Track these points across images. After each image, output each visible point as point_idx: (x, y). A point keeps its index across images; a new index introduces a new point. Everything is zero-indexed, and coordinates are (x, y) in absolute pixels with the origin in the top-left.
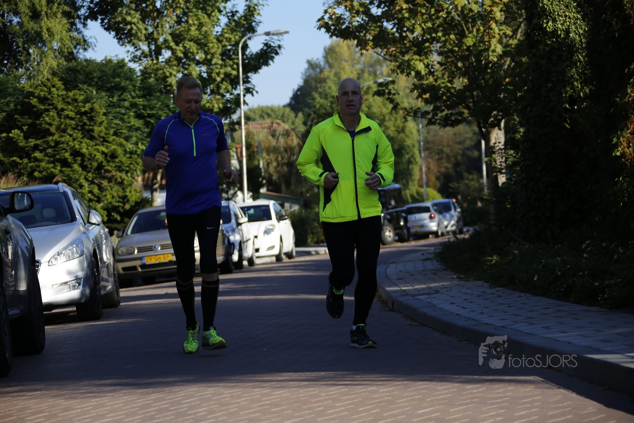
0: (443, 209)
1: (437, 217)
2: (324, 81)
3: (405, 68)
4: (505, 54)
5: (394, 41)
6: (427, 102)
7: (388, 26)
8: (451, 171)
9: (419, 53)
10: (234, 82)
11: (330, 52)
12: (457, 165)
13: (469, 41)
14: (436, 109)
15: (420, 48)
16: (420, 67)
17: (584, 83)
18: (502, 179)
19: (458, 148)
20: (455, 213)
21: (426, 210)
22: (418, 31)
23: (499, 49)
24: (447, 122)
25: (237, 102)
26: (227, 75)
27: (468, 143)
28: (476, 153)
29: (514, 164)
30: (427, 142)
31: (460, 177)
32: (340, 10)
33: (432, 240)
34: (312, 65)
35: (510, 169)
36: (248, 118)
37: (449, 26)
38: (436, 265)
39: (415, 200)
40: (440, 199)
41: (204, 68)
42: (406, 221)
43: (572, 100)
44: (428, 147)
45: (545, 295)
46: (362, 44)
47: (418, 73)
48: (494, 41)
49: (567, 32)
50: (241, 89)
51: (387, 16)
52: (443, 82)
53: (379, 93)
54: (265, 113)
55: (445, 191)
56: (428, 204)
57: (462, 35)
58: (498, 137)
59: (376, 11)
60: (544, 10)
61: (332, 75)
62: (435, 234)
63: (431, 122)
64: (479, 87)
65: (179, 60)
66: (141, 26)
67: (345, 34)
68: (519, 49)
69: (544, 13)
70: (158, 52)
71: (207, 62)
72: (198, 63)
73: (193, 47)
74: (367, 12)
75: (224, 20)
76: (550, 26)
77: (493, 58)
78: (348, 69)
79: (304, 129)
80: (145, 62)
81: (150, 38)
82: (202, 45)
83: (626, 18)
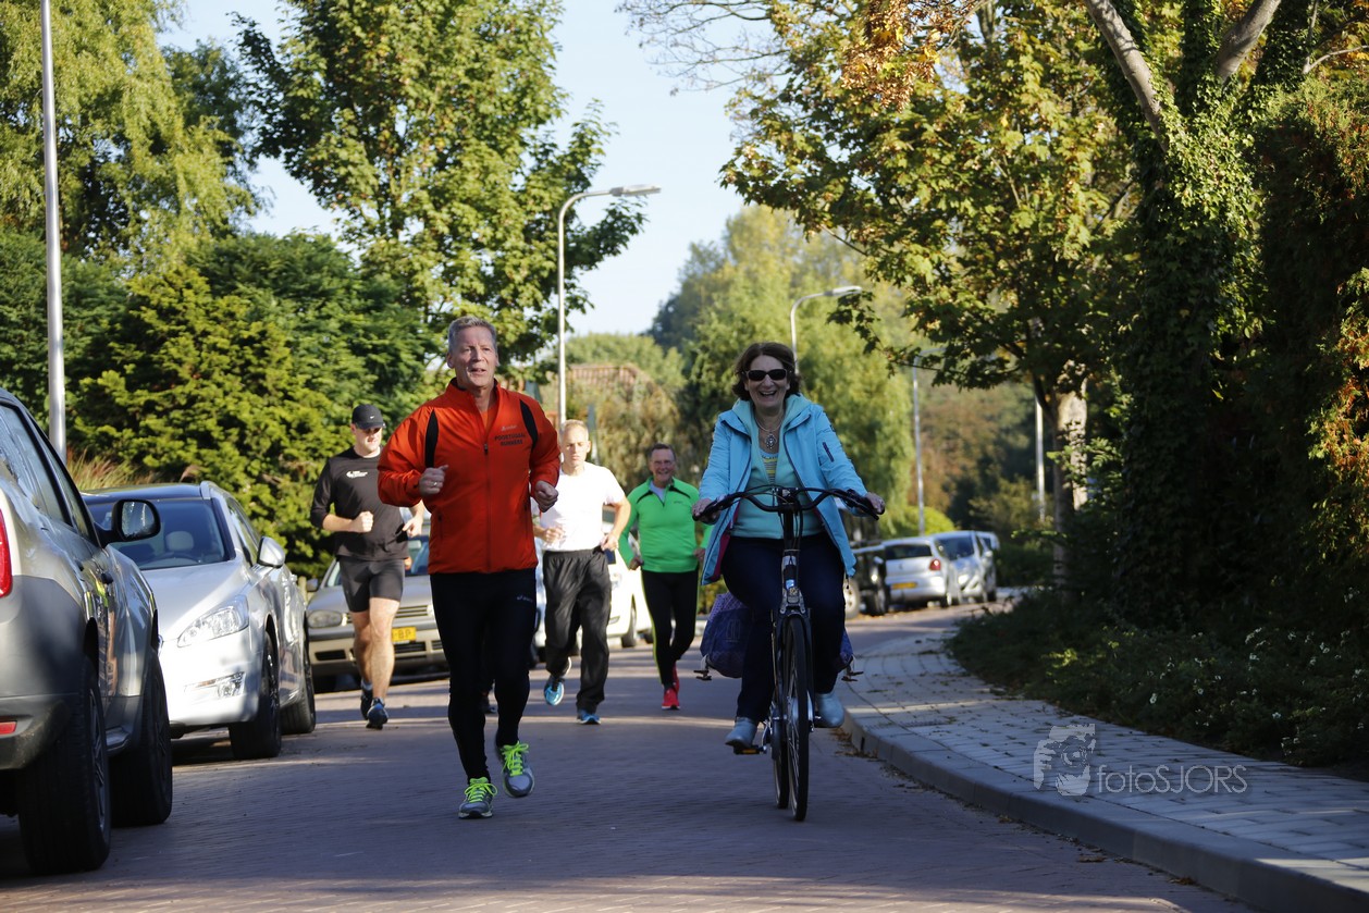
0: (957, 551)
1: (946, 565)
2: (726, 286)
3: (892, 268)
4: (1095, 247)
5: (874, 214)
6: (935, 337)
7: (861, 182)
8: (974, 475)
9: (921, 240)
10: (548, 284)
11: (738, 229)
12: (985, 462)
13: (1024, 219)
14: (953, 353)
15: (925, 229)
16: (925, 267)
17: (1255, 309)
18: (1081, 497)
19: (987, 430)
20: (982, 560)
21: (924, 551)
22: (924, 194)
23: (1085, 237)
24: (977, 378)
25: (552, 326)
26: (534, 271)
27: (1009, 420)
28: (1022, 441)
29: (1108, 466)
30: (926, 415)
31: (991, 487)
32: (767, 149)
33: (932, 613)
34: (700, 254)
35: (1099, 475)
36: (571, 359)
37: (982, 187)
38: (945, 664)
39: (903, 531)
40: (951, 531)
41: (488, 256)
42: (883, 572)
43: (1230, 344)
44: (930, 425)
45: (1170, 733)
46: (810, 219)
47: (920, 281)
48: (1075, 219)
49: (1223, 208)
50: (558, 300)
51: (862, 163)
52: (968, 299)
53: (841, 318)
54: (606, 347)
55: (960, 513)
56: (927, 540)
57: (1010, 206)
58: (1074, 411)
59: (837, 153)
60: (1177, 165)
61: (740, 279)
62: (941, 601)
63: (940, 379)
64: (1040, 311)
65: (440, 238)
66: (367, 169)
67: (775, 196)
68: (1124, 239)
69: (1176, 170)
70: (397, 225)
71: (496, 244)
72: (478, 245)
73: (469, 215)
74: (820, 156)
75: (529, 162)
76: (1187, 197)
77: (1070, 253)
78: (774, 264)
79: (681, 382)
80: (370, 241)
81: (382, 194)
82: (486, 211)
83: (1341, 187)
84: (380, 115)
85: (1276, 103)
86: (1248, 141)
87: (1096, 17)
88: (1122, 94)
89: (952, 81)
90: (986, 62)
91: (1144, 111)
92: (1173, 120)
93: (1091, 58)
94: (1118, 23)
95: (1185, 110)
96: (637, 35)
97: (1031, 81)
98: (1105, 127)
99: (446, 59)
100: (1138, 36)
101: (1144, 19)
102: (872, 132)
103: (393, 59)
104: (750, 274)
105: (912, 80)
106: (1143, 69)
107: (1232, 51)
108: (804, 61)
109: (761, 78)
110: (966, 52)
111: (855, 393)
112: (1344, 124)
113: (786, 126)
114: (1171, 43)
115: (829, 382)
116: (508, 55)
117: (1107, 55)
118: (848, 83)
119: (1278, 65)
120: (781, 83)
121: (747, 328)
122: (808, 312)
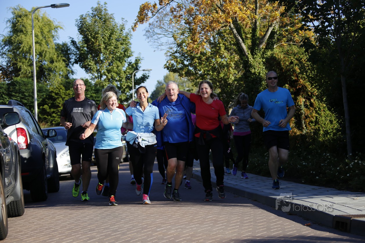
4: (235, 80)
5: (193, 74)
7: (191, 68)
10: (131, 88)
11: (166, 78)
13: (222, 75)
22: (202, 71)
23: (233, 78)
25: (131, 96)
26: (128, 86)
32: (173, 62)
34: (159, 82)
37: (214, 69)
46: (181, 75)
48: (231, 75)
49: (259, 73)
50: (132, 91)
51: (190, 65)
57: (219, 73)
59: (186, 63)
60: (251, 65)
65: (109, 80)
66: (95, 66)
67: (175, 71)
68: (240, 79)
69: (251, 66)
70: (101, 76)
71: (120, 81)
72: (117, 81)
73: (115, 75)
74: (183, 63)
75: (126, 65)
76: (253, 71)
77: (231, 82)
80: (96, 80)
81: (98, 71)
82: (118, 74)
83: (281, 69)
84: (98, 55)
85: (269, 53)
86: (264, 60)
87: (235, 37)
88: (240, 51)
89: (207, 49)
90: (214, 45)
91: (244, 55)
92: (250, 56)
93: (234, 44)
94: (239, 38)
95: (252, 55)
96: (147, 40)
97: (222, 49)
98: (237, 58)
99: (110, 45)
100: (243, 40)
101: (244, 37)
102: (192, 58)
103: (99, 45)
105: (200, 48)
106: (244, 47)
107: (261, 43)
108: (180, 45)
109: (171, 48)
110: (210, 43)
112: (282, 57)
113: (176, 57)
114: (249, 42)
116: (122, 44)
117: (238, 44)
118: (188, 49)
119: (270, 46)
120: (175, 49)
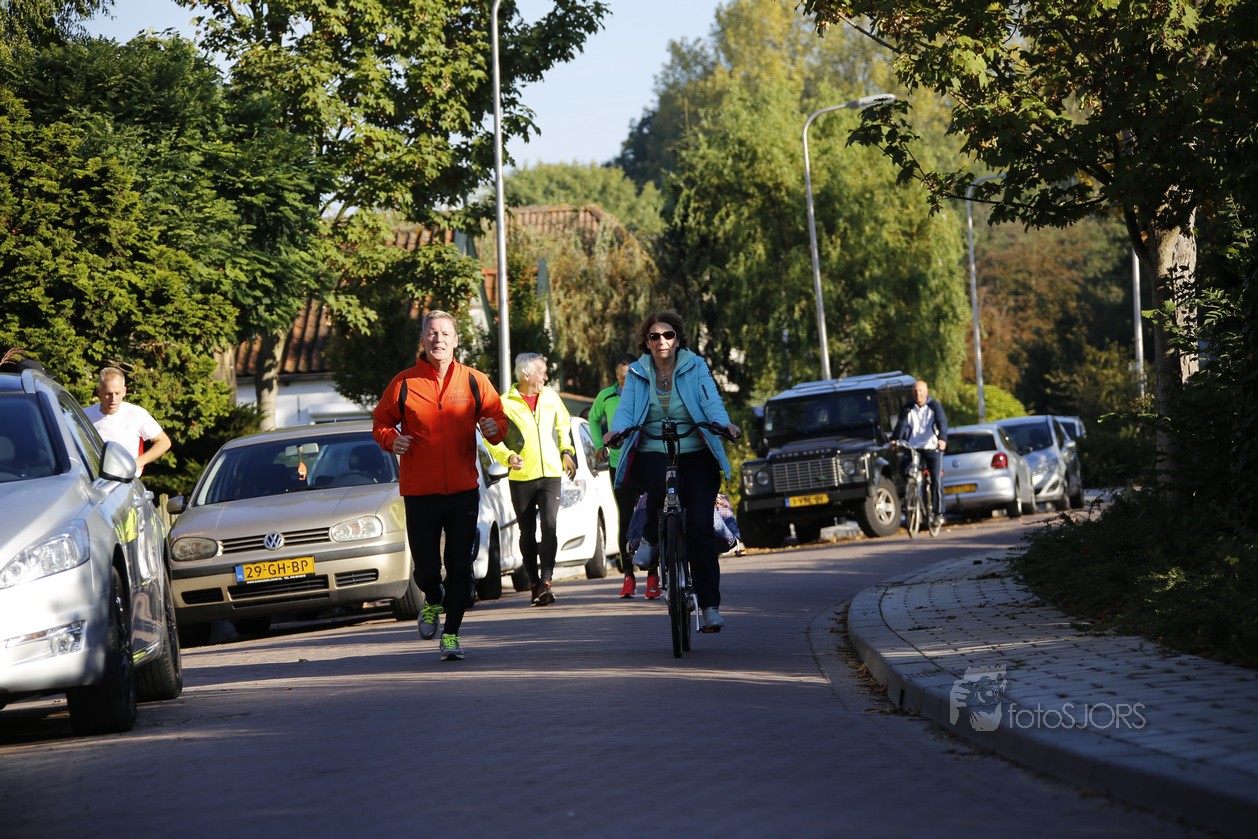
0: (1029, 441)
1: (1014, 461)
2: (718, 97)
3: (933, 69)
6: (991, 159)
8: (1051, 341)
9: (972, 31)
10: (479, 101)
11: (731, 21)
12: (1065, 323)
14: (1016, 178)
15: (976, 17)
16: (976, 65)
18: (1190, 366)
19: (1069, 281)
20: (1062, 453)
21: (985, 443)
24: (1048, 213)
25: (485, 155)
26: (459, 82)
27: (1096, 265)
28: (1116, 293)
29: (1224, 325)
30: (984, 262)
31: (1074, 356)
33: (999, 524)
34: (682, 56)
35: (1213, 337)
36: (514, 201)
38: (1012, 591)
40: (1020, 416)
41: (399, 65)
44: (991, 276)
46: (823, 7)
47: (970, 83)
50: (492, 123)
52: (1035, 107)
53: (865, 136)
54: (560, 182)
55: (1033, 392)
56: (989, 428)
58: (1179, 252)
61: (735, 87)
62: (1009, 508)
63: (1000, 214)
78: (780, 68)
79: (659, 226)
104: (749, 82)
111: (890, 235)
115: (856, 222)
121: (747, 155)
122: (824, 131)
